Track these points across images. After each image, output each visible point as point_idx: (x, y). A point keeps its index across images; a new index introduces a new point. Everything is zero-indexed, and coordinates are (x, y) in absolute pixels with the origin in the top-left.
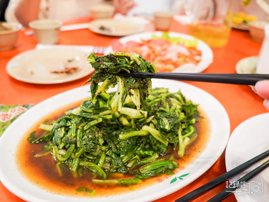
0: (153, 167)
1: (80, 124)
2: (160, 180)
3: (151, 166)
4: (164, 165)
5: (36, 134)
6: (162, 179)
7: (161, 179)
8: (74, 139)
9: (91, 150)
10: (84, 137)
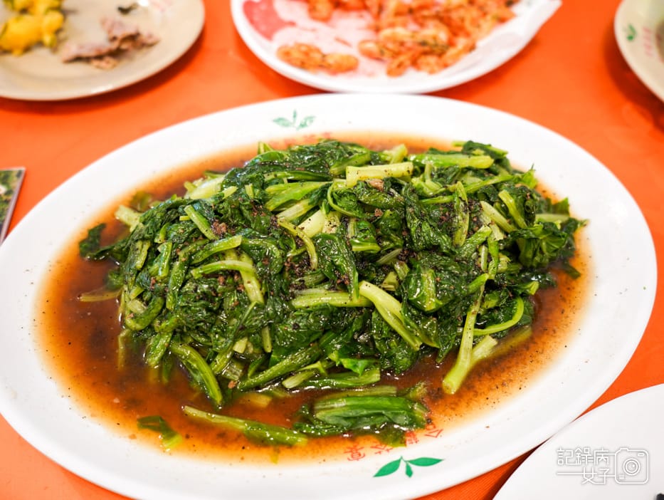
0: (352, 407)
1: (186, 243)
2: (357, 450)
3: (349, 403)
4: (384, 412)
5: (107, 231)
6: (362, 452)
7: (359, 451)
8: (161, 286)
9: (199, 325)
10: (185, 287)
